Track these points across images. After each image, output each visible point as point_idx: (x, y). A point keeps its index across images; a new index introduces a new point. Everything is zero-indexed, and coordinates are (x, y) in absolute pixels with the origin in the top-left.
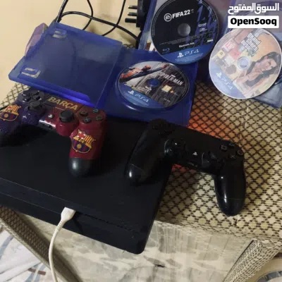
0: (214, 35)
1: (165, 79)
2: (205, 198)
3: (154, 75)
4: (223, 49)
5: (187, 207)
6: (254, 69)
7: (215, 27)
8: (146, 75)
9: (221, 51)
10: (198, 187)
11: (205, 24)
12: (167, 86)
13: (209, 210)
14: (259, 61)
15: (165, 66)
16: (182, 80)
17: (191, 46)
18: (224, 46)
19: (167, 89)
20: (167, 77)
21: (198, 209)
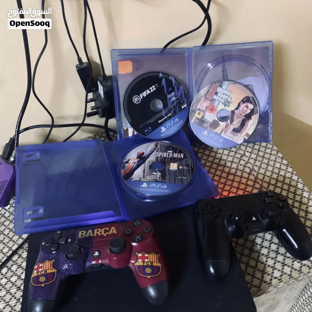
0: (185, 100)
1: (165, 158)
2: (273, 255)
3: (152, 158)
4: (199, 109)
5: (263, 272)
6: (235, 117)
7: (183, 93)
8: (144, 162)
9: (198, 112)
10: (259, 247)
11: (173, 93)
12: (172, 164)
13: (284, 264)
14: (237, 109)
15: (156, 146)
16: (180, 152)
17: (170, 118)
18: (199, 107)
19: (174, 166)
20: (165, 155)
21: (274, 268)
